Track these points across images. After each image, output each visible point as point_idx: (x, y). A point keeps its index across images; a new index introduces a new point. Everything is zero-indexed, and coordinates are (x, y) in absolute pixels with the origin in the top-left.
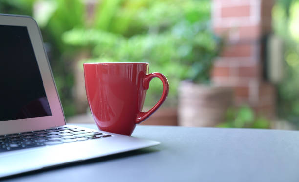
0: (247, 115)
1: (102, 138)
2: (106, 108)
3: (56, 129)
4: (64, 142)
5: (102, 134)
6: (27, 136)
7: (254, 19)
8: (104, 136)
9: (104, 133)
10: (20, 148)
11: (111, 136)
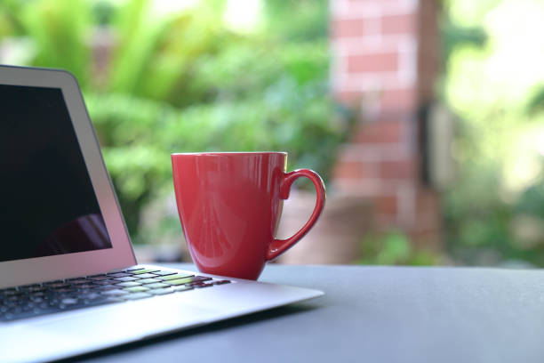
0: (398, 246)
1: (215, 286)
2: (215, 233)
3: (124, 272)
4: (154, 295)
5: (211, 279)
6: (82, 284)
7: (405, 76)
8: (218, 283)
9: (216, 279)
10: (80, 305)
11: (229, 282)
